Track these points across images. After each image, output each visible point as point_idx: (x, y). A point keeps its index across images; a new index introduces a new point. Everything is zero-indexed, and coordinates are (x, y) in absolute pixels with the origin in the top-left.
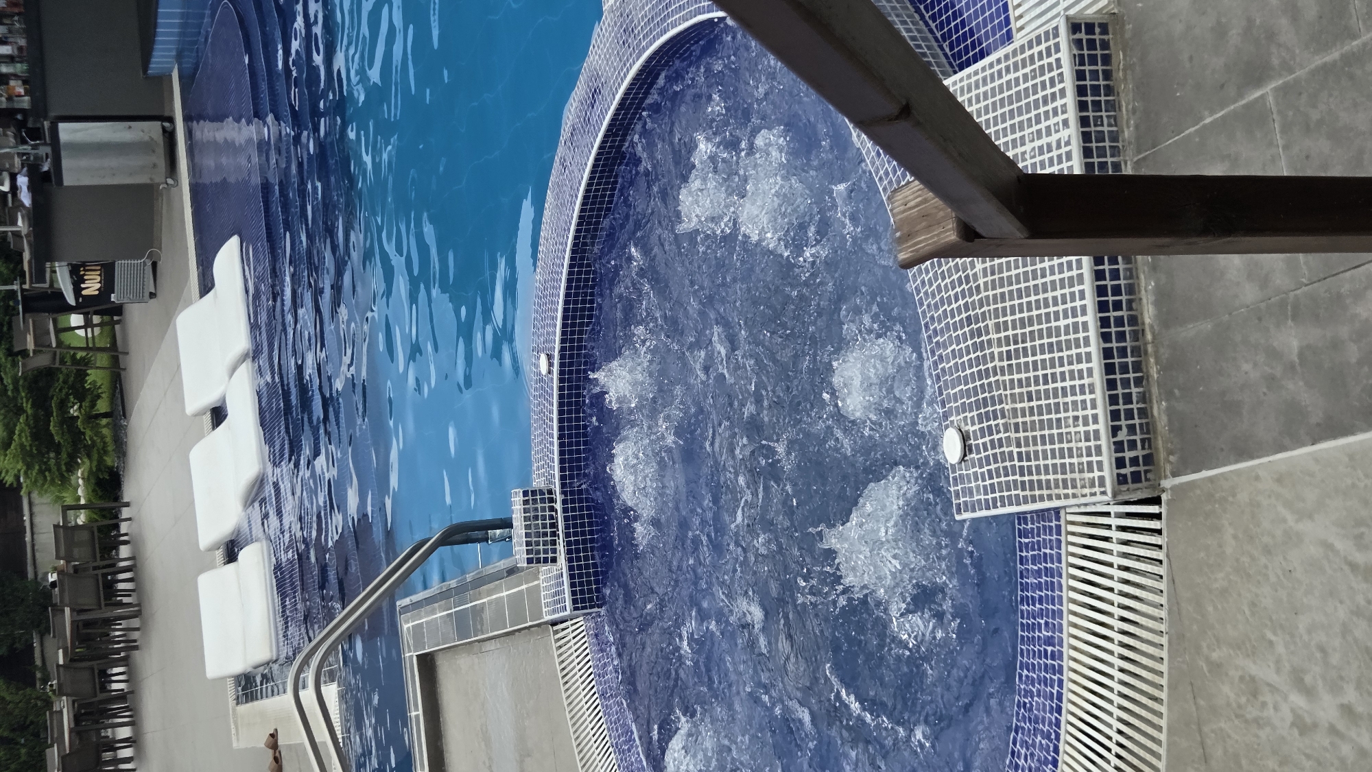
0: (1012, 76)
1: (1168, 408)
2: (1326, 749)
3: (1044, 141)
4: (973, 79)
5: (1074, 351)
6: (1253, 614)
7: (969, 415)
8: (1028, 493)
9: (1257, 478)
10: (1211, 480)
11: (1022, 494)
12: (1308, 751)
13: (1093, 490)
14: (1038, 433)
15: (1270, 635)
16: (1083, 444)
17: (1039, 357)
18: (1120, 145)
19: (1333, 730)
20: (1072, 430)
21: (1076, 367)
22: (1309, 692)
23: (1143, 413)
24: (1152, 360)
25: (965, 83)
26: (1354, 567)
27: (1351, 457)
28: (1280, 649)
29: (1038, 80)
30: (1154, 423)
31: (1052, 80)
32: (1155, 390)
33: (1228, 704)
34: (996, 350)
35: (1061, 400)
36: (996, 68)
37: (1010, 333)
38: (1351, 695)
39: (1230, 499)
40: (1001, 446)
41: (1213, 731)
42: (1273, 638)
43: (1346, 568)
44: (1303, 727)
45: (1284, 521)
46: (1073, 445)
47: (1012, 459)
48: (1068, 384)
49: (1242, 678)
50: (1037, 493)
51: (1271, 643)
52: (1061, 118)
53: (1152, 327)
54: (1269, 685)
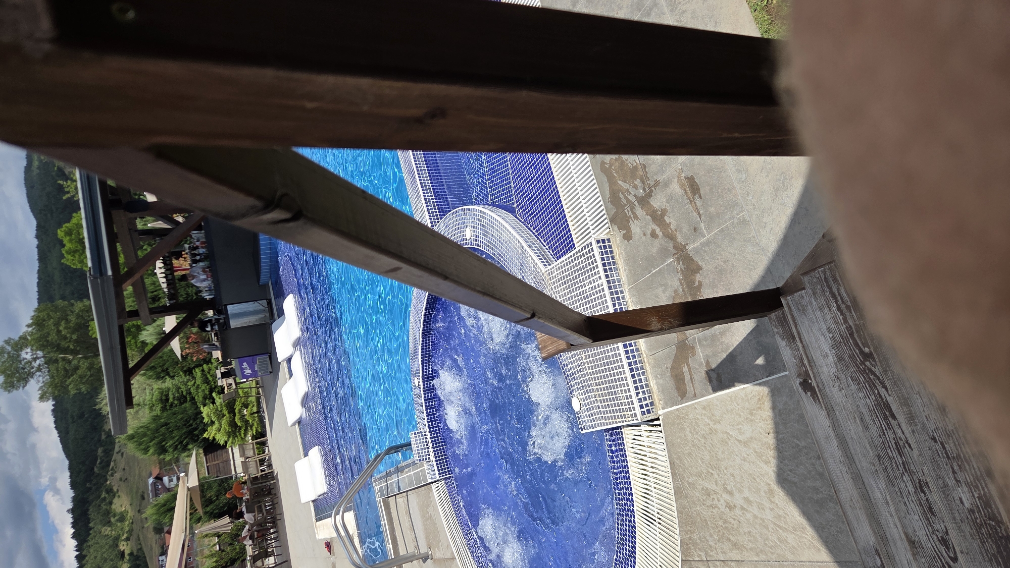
0: (577, 262)
1: (656, 383)
2: (740, 516)
3: (593, 285)
4: (563, 264)
5: (617, 365)
6: (703, 463)
7: (580, 392)
8: (607, 421)
9: (695, 408)
10: (677, 410)
11: (605, 422)
12: (734, 517)
13: (633, 419)
14: (608, 397)
15: (711, 471)
16: (626, 401)
17: (604, 368)
18: (622, 283)
19: (743, 508)
20: (620, 395)
21: (618, 371)
22: (730, 493)
23: (647, 385)
24: (647, 365)
25: (560, 265)
26: (740, 441)
27: (731, 397)
28: (716, 476)
29: (587, 262)
30: (652, 389)
31: (592, 262)
32: (650, 376)
33: (699, 500)
34: (587, 366)
35: (615, 384)
36: (570, 259)
37: (591, 359)
38: (747, 494)
39: (686, 417)
40: (594, 403)
41: (695, 511)
42: (713, 472)
43: (736, 442)
44: (731, 507)
45: (709, 425)
46: (622, 401)
47: (599, 408)
48: (616, 377)
49: (703, 489)
50: (611, 421)
51: (712, 474)
52: (597, 276)
53: (645, 352)
54: (714, 491)
